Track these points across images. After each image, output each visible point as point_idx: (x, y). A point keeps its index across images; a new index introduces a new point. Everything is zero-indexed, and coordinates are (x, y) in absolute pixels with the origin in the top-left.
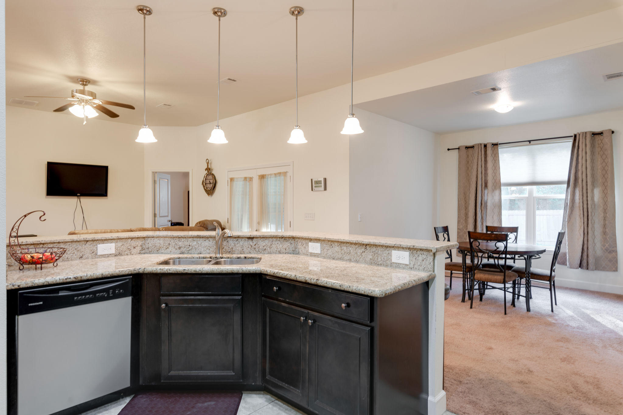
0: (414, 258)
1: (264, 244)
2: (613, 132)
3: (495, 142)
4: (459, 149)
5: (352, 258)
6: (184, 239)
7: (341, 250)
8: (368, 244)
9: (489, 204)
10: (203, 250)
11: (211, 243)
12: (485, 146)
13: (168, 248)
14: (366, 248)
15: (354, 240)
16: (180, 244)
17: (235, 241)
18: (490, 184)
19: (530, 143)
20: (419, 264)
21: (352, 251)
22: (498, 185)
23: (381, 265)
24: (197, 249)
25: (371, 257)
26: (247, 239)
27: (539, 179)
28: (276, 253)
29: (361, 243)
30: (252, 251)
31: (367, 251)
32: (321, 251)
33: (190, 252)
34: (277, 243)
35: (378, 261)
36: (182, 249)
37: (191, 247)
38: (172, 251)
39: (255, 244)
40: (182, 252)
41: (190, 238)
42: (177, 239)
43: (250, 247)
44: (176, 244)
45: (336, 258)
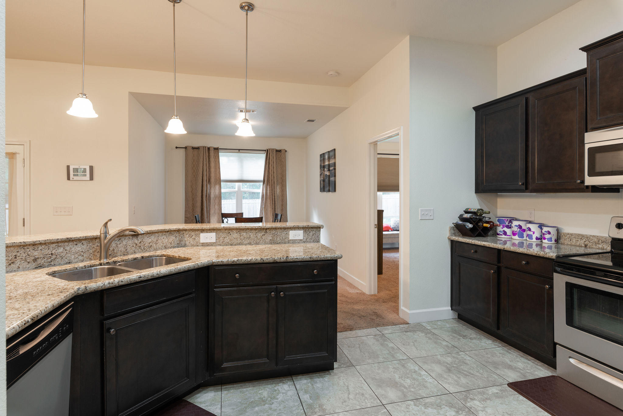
0: (307, 234)
1: (150, 240)
2: (286, 151)
3: (216, 146)
4: (186, 148)
5: (252, 242)
6: (43, 246)
7: (241, 236)
8: (268, 228)
9: (212, 196)
10: (73, 257)
11: (85, 247)
12: (209, 149)
13: (13, 263)
14: (266, 231)
15: (256, 226)
16: (36, 254)
17: (117, 241)
18: (213, 180)
19: (239, 151)
20: (310, 238)
21: (252, 236)
22: (219, 181)
23: (280, 243)
24: (64, 258)
25: (271, 238)
26: (131, 237)
27: (245, 178)
28: (162, 249)
29: (263, 227)
30: (136, 251)
31: (267, 234)
32: (216, 239)
33: (52, 263)
34: (163, 237)
35: (277, 240)
36: (39, 261)
37: (54, 257)
38: (20, 266)
39: (140, 241)
40: (40, 265)
41: (53, 243)
42: (31, 248)
43: (135, 246)
44: (28, 255)
45: (234, 244)
